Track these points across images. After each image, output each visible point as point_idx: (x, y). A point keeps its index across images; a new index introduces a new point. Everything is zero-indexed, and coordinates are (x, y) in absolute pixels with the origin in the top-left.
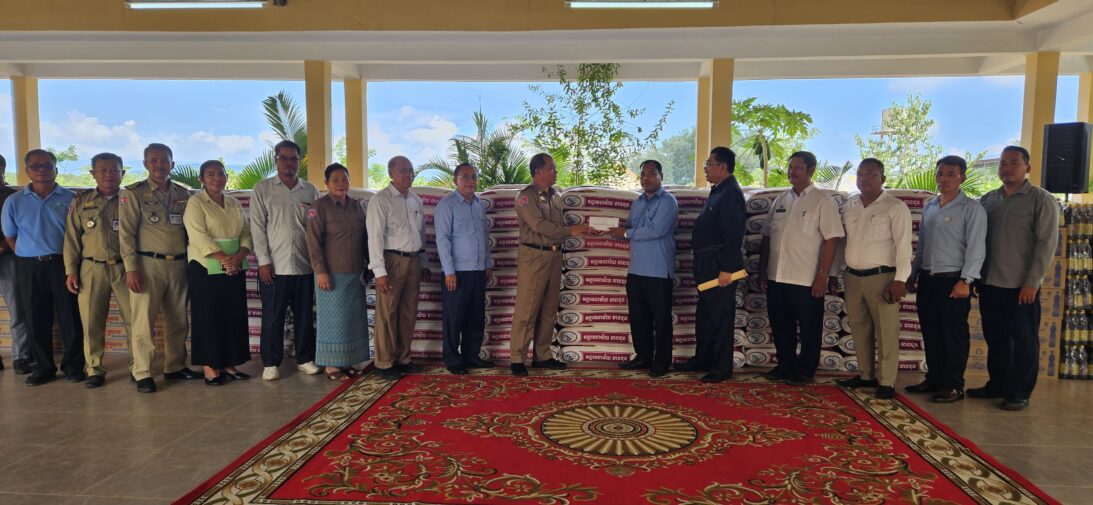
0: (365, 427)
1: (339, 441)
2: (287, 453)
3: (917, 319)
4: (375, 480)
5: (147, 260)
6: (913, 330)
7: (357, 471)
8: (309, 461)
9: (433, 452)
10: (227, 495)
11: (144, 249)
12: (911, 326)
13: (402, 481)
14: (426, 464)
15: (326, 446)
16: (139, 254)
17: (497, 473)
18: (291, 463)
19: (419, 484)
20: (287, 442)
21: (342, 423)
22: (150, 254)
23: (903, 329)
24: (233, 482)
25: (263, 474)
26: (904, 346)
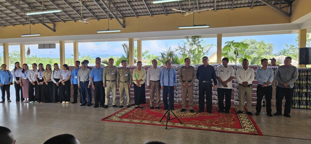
0: (136, 110)
1: (131, 111)
2: (123, 113)
3: (256, 94)
4: (136, 117)
5: (107, 81)
6: (255, 96)
7: (133, 116)
8: (126, 114)
9: (146, 114)
10: (113, 117)
11: (106, 79)
12: (255, 95)
13: (140, 117)
14: (145, 115)
15: (129, 112)
16: (106, 81)
17: (156, 117)
18: (123, 114)
19: (143, 118)
20: (123, 111)
21: (132, 109)
22: (107, 80)
23: (253, 96)
24: (114, 116)
25: (119, 115)
26: (253, 100)
